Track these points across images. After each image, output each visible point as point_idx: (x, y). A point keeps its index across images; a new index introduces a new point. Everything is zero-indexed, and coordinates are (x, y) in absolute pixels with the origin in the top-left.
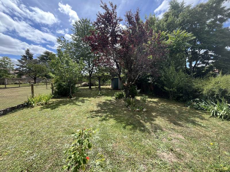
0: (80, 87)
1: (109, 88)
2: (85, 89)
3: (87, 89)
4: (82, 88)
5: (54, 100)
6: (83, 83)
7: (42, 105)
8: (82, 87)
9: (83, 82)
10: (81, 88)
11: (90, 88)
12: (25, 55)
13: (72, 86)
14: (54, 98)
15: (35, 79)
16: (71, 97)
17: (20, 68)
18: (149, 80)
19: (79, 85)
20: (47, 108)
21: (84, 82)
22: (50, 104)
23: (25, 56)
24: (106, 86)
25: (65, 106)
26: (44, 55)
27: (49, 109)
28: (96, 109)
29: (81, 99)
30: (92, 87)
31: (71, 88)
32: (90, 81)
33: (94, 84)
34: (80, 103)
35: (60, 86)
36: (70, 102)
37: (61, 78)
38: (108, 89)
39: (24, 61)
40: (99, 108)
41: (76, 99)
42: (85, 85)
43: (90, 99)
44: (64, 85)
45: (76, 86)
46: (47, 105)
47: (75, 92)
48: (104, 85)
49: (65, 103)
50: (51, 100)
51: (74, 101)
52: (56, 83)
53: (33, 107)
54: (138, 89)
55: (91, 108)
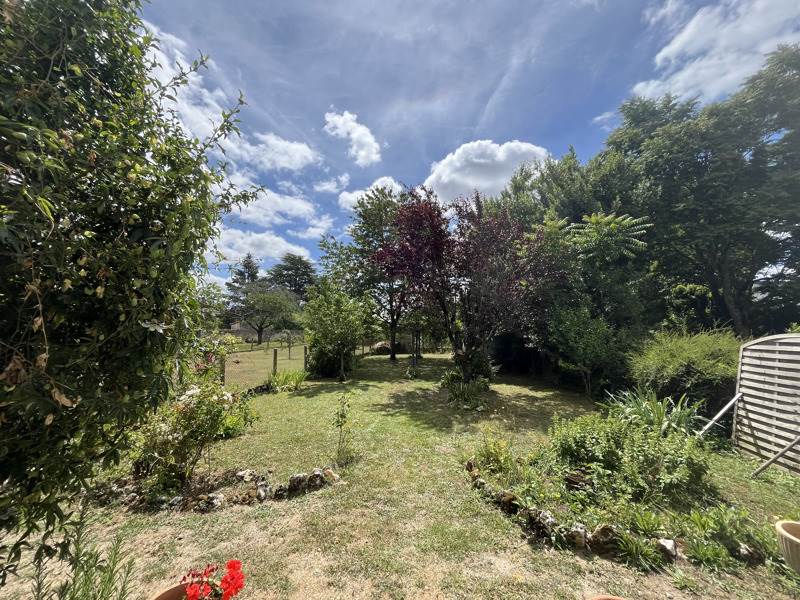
0: (367, 354)
1: (446, 360)
2: (380, 361)
3: (385, 361)
4: (372, 359)
5: (309, 383)
6: (378, 345)
7: (290, 390)
8: (373, 354)
9: (377, 341)
10: (370, 357)
11: (393, 358)
12: (241, 268)
13: (348, 354)
14: (308, 379)
15: (260, 332)
16: (342, 380)
17: (228, 303)
18: (529, 340)
19: (367, 349)
20: (299, 395)
21: (380, 340)
22: (302, 390)
23: (241, 273)
24: (442, 353)
25: (329, 395)
26: (282, 263)
27: (303, 397)
28: (385, 401)
29: (362, 383)
30: (398, 356)
31: (345, 359)
32: (393, 340)
33: (407, 347)
34: (359, 391)
35: (322, 354)
36: (339, 388)
37: (325, 336)
38: (445, 362)
39: (237, 285)
40: (392, 401)
41: (352, 384)
42: (381, 351)
43: (380, 385)
44: (330, 351)
45: (358, 352)
46: (297, 392)
47: (354, 367)
48: (438, 350)
49: (330, 390)
50: (303, 383)
51: (348, 387)
52: (314, 346)
53: (275, 392)
54: (493, 365)
55: (377, 399)
